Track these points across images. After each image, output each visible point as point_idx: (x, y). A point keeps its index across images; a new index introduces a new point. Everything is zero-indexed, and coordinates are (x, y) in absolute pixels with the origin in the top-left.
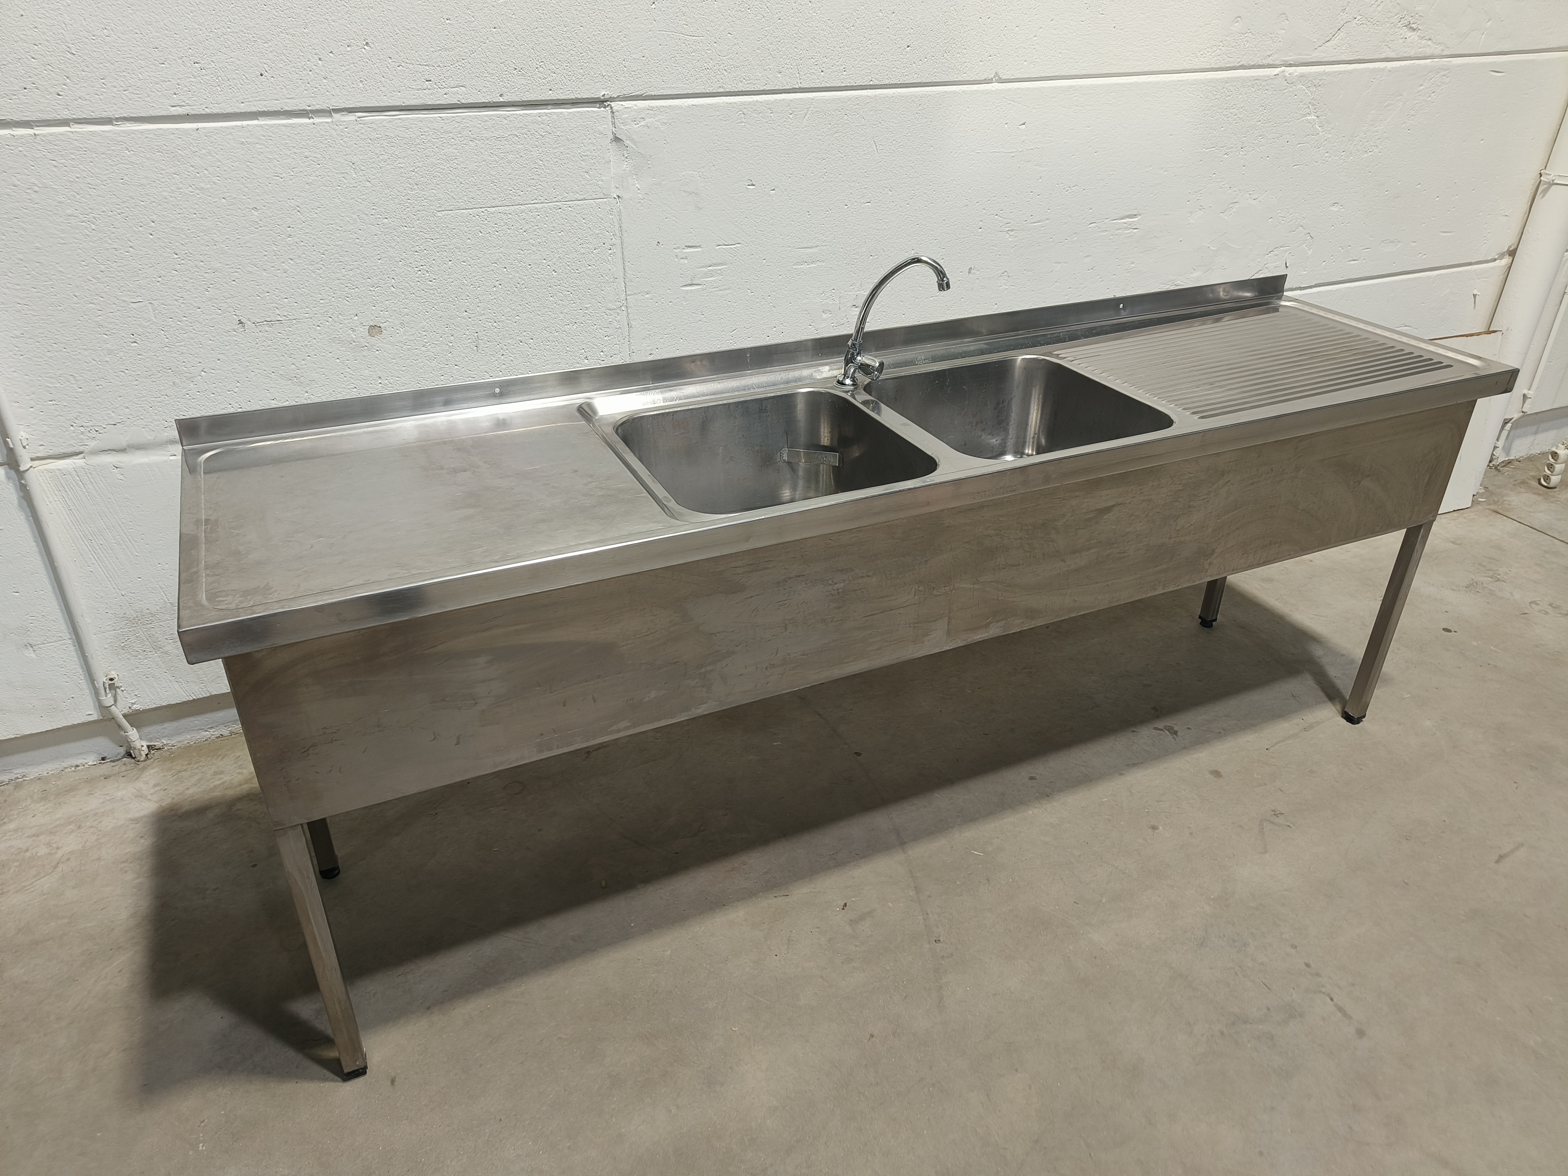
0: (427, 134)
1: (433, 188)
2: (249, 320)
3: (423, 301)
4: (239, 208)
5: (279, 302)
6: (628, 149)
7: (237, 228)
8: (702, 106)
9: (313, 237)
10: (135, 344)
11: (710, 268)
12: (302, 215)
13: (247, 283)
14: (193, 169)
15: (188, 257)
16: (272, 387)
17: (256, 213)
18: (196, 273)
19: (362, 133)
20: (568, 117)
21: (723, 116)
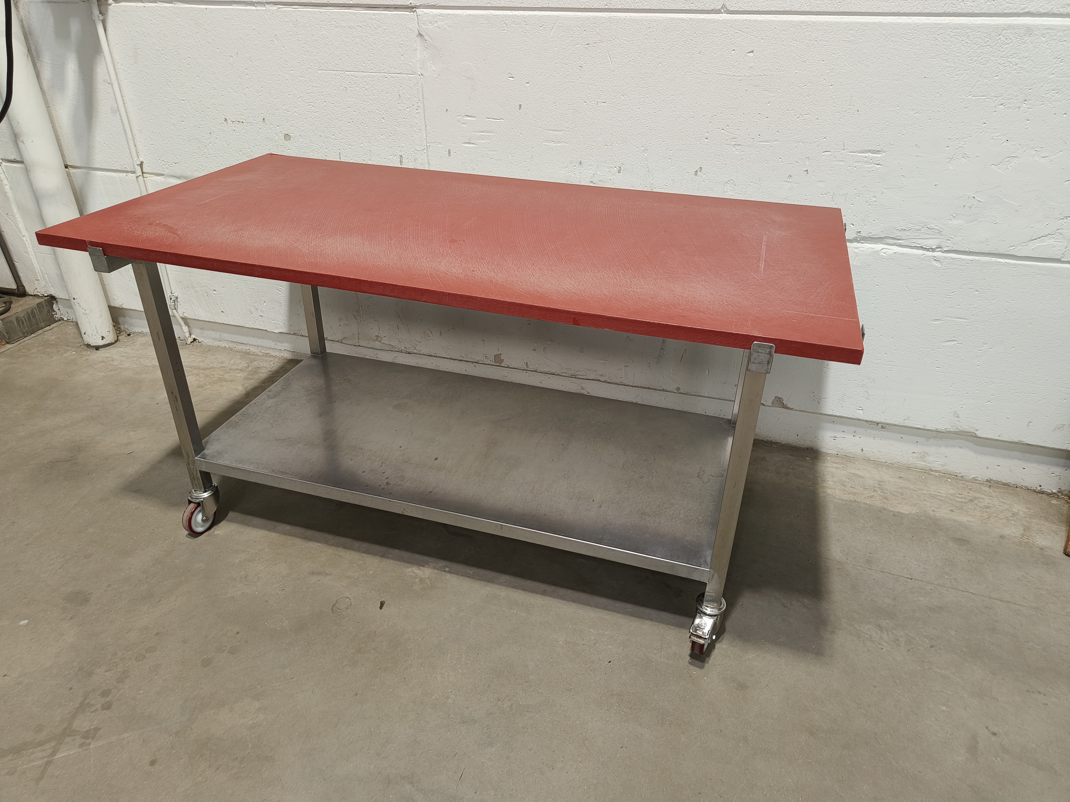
0: (312, 21)
1: (316, 55)
2: (229, 119)
3: (311, 124)
4: (224, 55)
5: (242, 111)
6: (427, 42)
8: (475, 16)
10: (183, 123)
11: (482, 133)
13: (228, 98)
14: (204, 31)
18: (207, 89)
19: (280, 17)
20: (390, 17)
21: (490, 24)
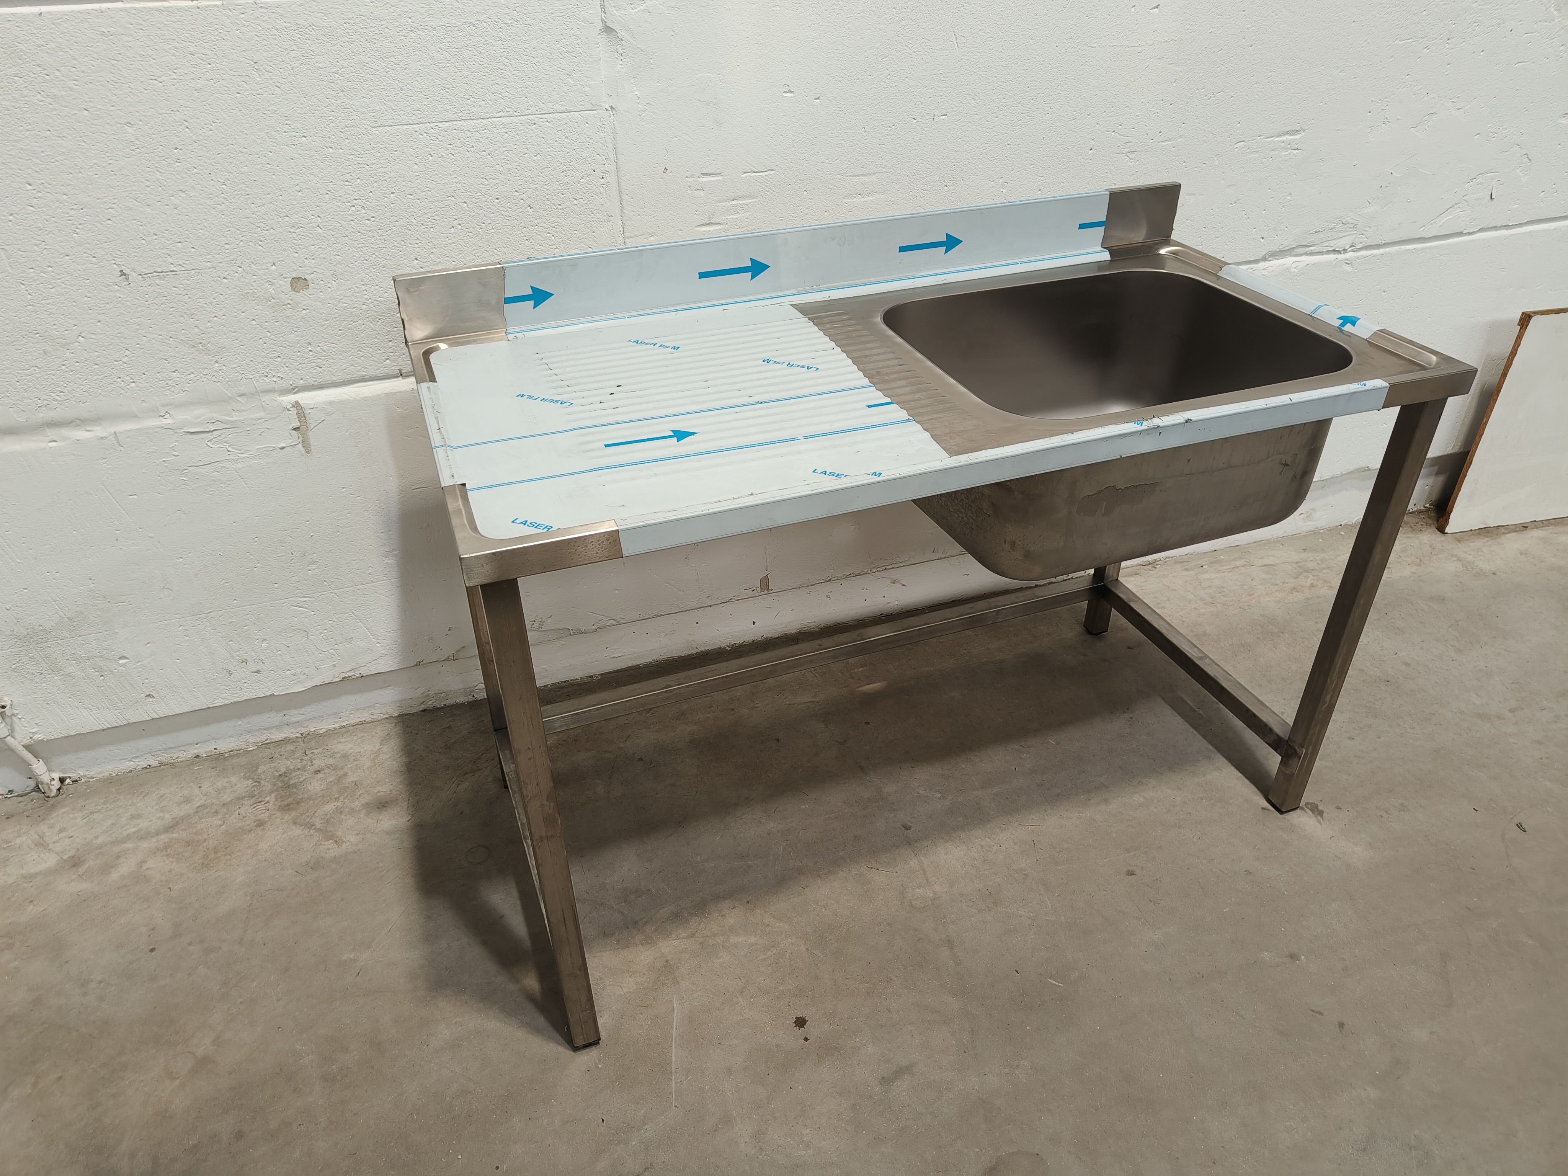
1: (364, 95)
2: (133, 270)
3: (360, 245)
4: (108, 123)
5: (171, 247)
6: (623, 42)
7: (106, 150)
9: (210, 162)
11: (733, 202)
12: (192, 132)
13: (127, 223)
14: (39, 69)
15: (46, 188)
16: (172, 357)
17: (130, 130)
18: (59, 210)
19: (264, 21)
